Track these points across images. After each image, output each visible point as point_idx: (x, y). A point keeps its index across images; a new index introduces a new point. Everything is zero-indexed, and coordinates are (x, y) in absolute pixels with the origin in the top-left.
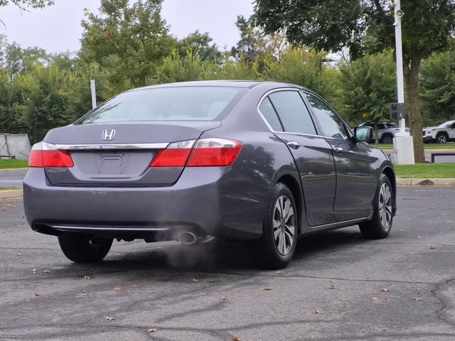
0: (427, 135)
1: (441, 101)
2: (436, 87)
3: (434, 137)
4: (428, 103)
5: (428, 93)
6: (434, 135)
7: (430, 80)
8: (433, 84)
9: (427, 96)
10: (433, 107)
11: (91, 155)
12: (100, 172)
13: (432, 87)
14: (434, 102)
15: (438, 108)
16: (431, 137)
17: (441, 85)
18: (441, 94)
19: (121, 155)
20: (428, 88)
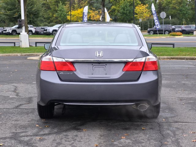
0: (7, 31)
1: (15, 16)
2: (12, 10)
3: (11, 32)
4: (8, 17)
5: (8, 13)
6: (10, 31)
7: (9, 7)
8: (10, 9)
9: (8, 14)
10: (11, 19)
11: (87, 65)
12: (92, 74)
13: (10, 10)
14: (11, 17)
15: (13, 19)
16: (9, 32)
17: (14, 9)
18: (15, 13)
19: (105, 64)
20: (8, 10)
